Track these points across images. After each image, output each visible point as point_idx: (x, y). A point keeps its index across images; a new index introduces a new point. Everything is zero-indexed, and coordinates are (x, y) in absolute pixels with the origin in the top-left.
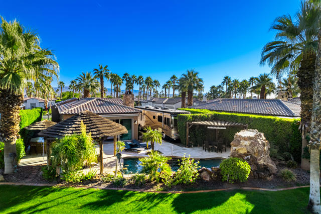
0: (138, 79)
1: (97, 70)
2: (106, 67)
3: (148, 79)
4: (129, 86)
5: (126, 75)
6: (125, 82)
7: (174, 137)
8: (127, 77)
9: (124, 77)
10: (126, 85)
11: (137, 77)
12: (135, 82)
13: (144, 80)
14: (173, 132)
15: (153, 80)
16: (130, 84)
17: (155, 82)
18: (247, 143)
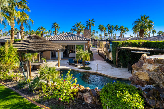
0: (115, 27)
1: (88, 22)
2: (93, 20)
3: (121, 27)
4: (110, 31)
5: (108, 25)
6: (107, 29)
7: (111, 59)
8: (109, 26)
9: (107, 27)
10: (108, 31)
11: (115, 26)
12: (113, 29)
13: (119, 28)
14: (111, 55)
15: (124, 27)
16: (110, 30)
17: (125, 28)
18: (151, 67)
